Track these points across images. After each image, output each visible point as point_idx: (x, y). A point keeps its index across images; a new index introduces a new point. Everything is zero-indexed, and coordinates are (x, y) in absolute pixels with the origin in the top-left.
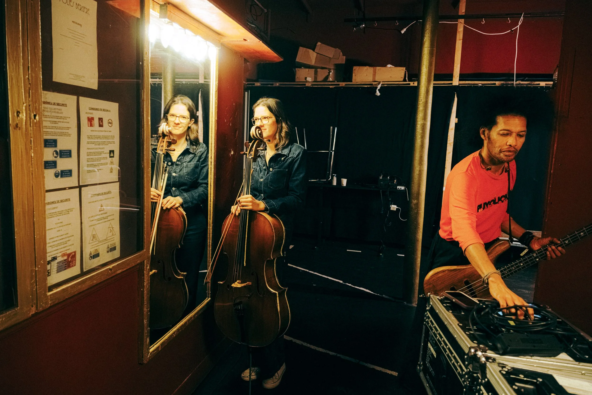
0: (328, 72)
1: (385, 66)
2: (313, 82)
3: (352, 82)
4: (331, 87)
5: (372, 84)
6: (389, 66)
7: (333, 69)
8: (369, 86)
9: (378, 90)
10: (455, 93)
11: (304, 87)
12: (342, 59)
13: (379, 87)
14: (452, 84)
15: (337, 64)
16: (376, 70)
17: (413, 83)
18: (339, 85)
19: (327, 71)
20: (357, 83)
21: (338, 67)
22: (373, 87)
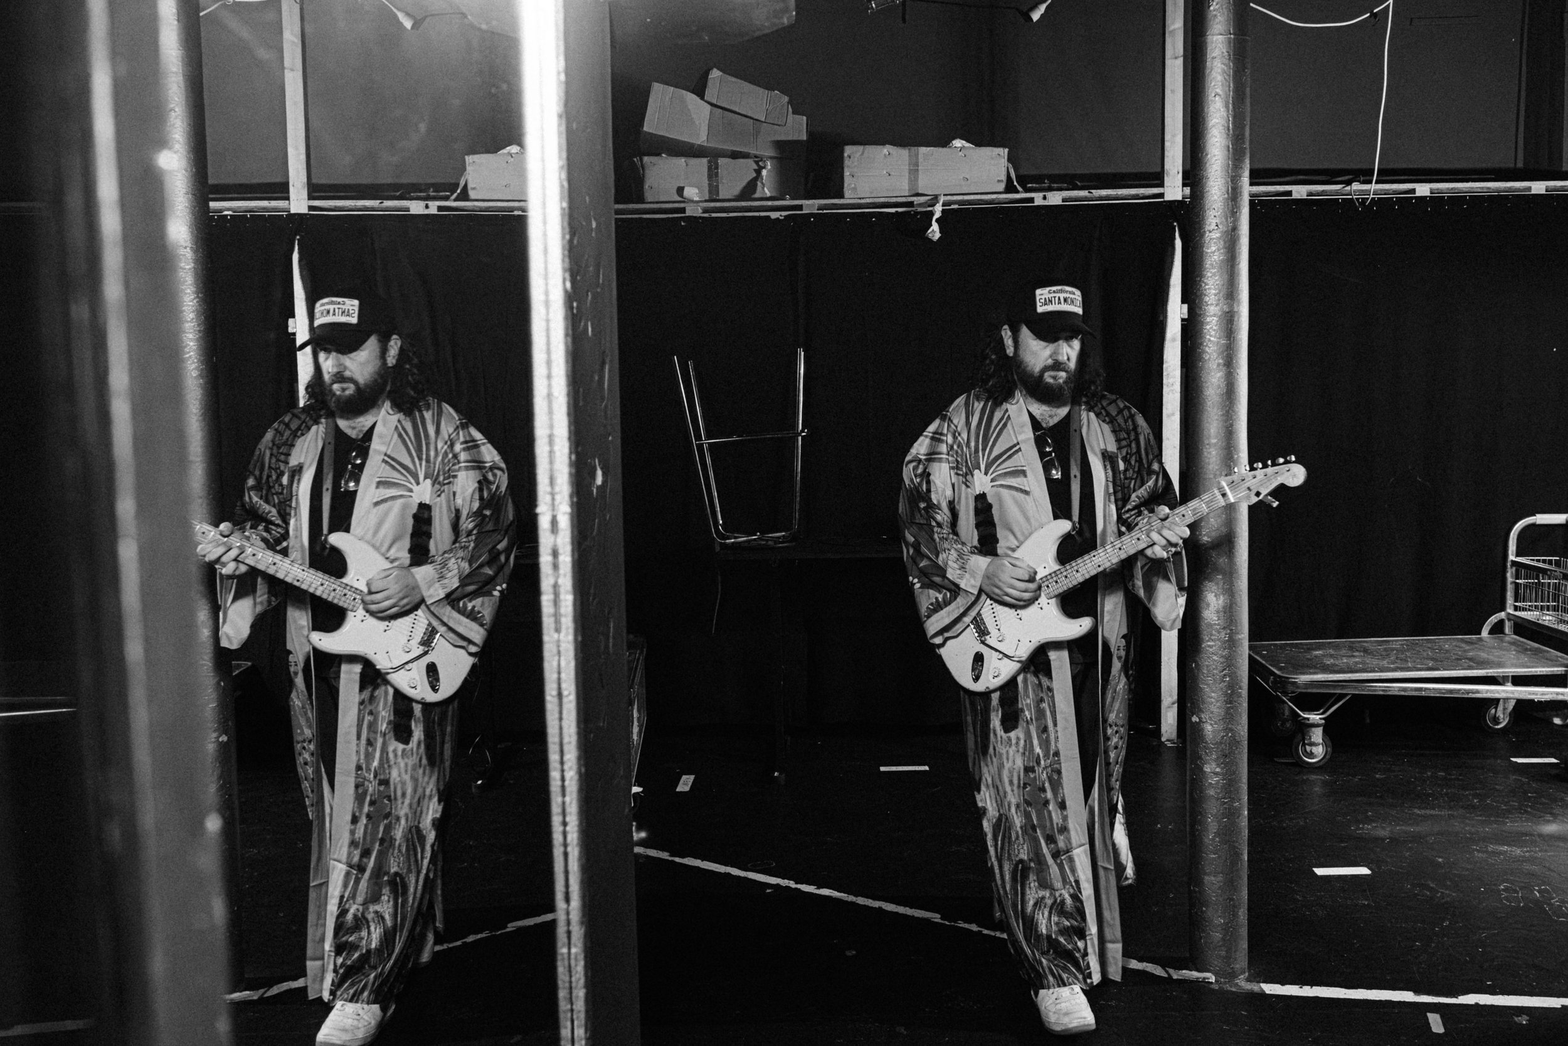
0: (756, 167)
1: (944, 143)
2: (706, 201)
3: (842, 196)
4: (774, 215)
5: (911, 204)
6: (958, 143)
7: (771, 158)
8: (900, 210)
9: (937, 220)
10: (1175, 224)
11: (681, 217)
12: (796, 128)
13: (938, 210)
14: (1162, 195)
15: (781, 141)
16: (917, 155)
17: (1041, 195)
18: (802, 210)
19: (751, 164)
20: (863, 201)
21: (785, 150)
22: (917, 213)
